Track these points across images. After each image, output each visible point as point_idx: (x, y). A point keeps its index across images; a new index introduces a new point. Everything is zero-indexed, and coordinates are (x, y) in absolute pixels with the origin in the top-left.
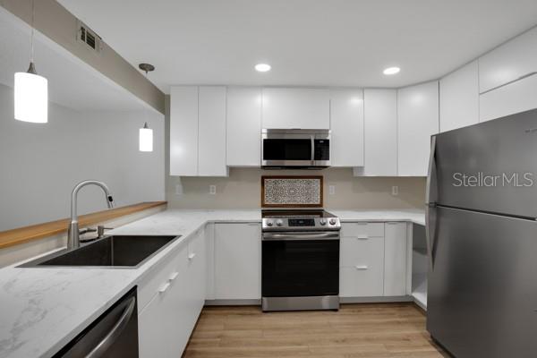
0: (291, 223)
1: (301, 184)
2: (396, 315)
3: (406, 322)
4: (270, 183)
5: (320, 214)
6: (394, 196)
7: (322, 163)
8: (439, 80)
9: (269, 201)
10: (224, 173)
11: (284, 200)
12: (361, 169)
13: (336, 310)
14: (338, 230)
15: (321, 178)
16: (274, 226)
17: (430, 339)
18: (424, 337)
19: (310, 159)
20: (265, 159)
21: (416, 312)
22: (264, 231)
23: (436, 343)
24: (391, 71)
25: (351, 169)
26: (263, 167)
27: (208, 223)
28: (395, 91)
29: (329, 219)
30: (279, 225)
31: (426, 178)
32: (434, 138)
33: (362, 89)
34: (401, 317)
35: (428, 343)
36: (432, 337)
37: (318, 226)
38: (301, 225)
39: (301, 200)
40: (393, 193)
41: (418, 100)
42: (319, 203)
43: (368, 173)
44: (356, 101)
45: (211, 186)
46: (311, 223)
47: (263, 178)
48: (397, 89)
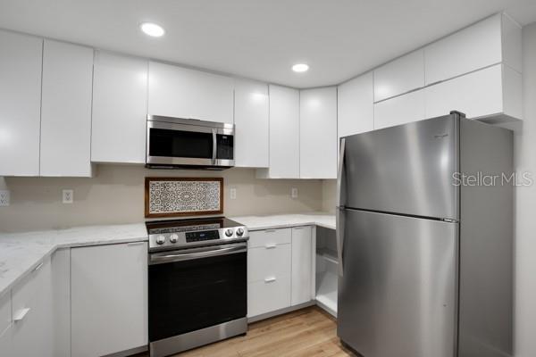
0: (190, 237)
1: (197, 187)
2: (304, 325)
3: (314, 331)
4: (156, 187)
5: (221, 222)
6: (294, 199)
7: (224, 162)
8: (337, 86)
9: (156, 209)
10: (86, 172)
11: (175, 208)
12: (265, 170)
13: (244, 334)
14: (245, 241)
15: (221, 180)
16: (167, 244)
17: (340, 344)
18: (335, 342)
19: (210, 156)
20: (151, 154)
21: (320, 316)
22: (151, 252)
23: (346, 347)
24: (300, 68)
25: (254, 170)
26: (149, 166)
27: (59, 249)
28: (297, 92)
29: (236, 229)
30: (174, 242)
31: (335, 180)
32: (344, 140)
33: (268, 84)
34: (309, 325)
35: (339, 349)
36: (342, 342)
37: (224, 237)
38: (202, 239)
39: (197, 207)
40: (293, 196)
41: (314, 104)
42: (218, 209)
43: (273, 175)
44: (258, 97)
45: (64, 191)
46: (215, 235)
47: (148, 180)
48: (300, 90)
